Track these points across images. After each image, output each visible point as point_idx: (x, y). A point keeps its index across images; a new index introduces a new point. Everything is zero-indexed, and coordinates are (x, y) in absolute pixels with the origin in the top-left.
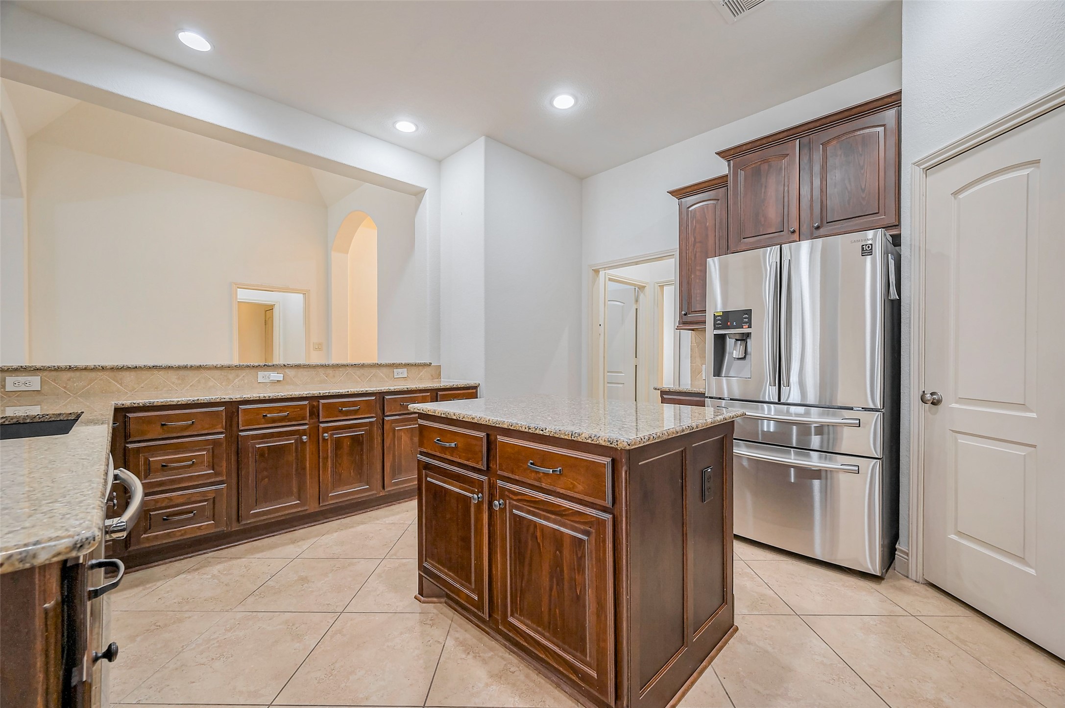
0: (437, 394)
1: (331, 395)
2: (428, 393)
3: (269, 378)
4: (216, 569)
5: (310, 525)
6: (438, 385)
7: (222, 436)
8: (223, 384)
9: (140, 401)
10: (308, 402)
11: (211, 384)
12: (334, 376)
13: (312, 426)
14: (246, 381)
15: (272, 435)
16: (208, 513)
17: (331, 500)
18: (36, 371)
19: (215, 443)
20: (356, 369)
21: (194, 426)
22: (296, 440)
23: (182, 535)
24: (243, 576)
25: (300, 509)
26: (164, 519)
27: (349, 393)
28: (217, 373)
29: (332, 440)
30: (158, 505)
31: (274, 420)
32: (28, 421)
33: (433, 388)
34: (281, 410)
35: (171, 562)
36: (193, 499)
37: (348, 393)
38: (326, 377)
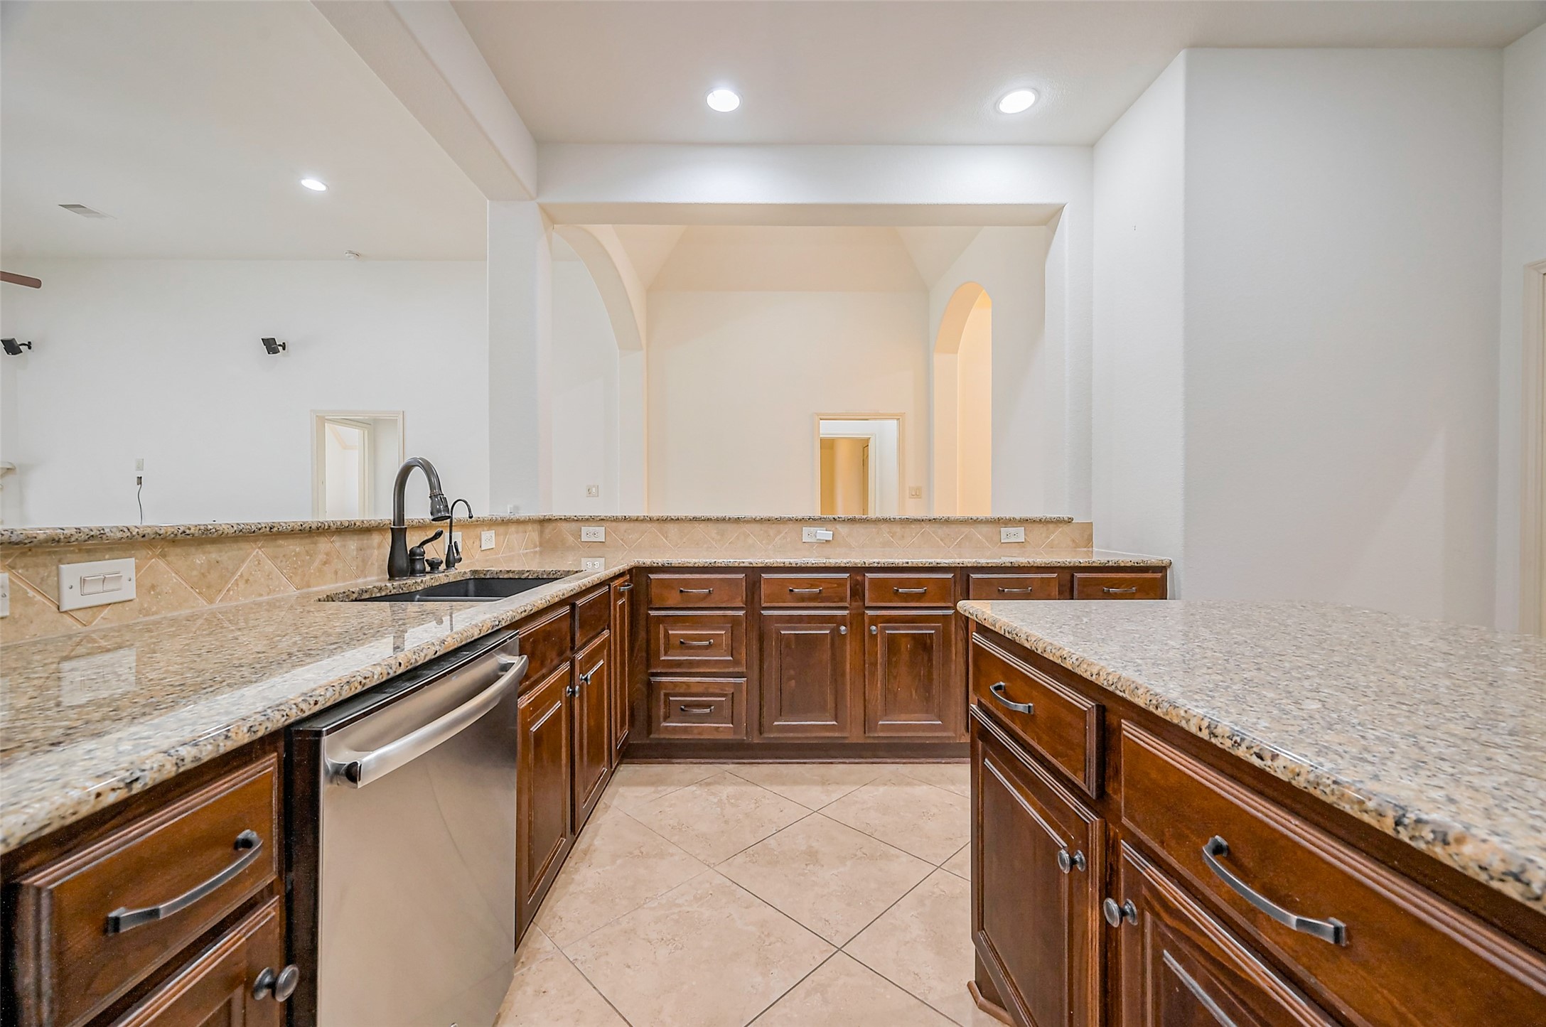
0: (1073, 576)
1: (881, 567)
2: (1055, 573)
3: (816, 537)
4: (727, 791)
5: (853, 760)
6: (1075, 560)
7: (741, 613)
8: (764, 542)
9: (660, 560)
10: (848, 575)
11: (750, 541)
12: (903, 537)
13: (854, 612)
14: (788, 540)
15: (800, 619)
16: (727, 712)
17: (882, 731)
18: (602, 522)
19: (735, 621)
20: (936, 526)
21: (712, 596)
22: (832, 631)
23: (699, 734)
24: (747, 815)
25: (836, 735)
26: (682, 709)
27: (910, 565)
28: (756, 527)
29: (882, 638)
30: (677, 690)
31: (802, 598)
32: (545, 577)
33: (1063, 565)
34: (812, 583)
35: (692, 763)
36: (711, 690)
37: (907, 565)
38: (892, 537)
